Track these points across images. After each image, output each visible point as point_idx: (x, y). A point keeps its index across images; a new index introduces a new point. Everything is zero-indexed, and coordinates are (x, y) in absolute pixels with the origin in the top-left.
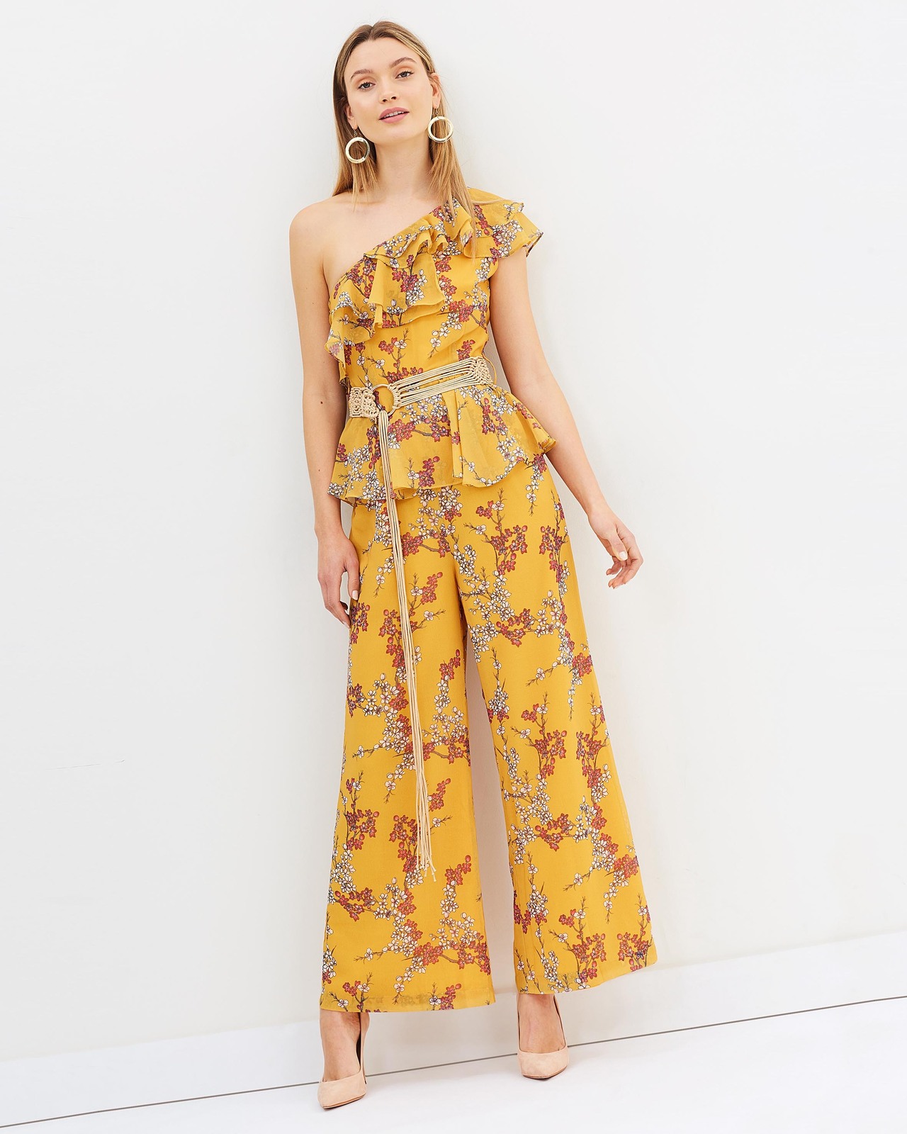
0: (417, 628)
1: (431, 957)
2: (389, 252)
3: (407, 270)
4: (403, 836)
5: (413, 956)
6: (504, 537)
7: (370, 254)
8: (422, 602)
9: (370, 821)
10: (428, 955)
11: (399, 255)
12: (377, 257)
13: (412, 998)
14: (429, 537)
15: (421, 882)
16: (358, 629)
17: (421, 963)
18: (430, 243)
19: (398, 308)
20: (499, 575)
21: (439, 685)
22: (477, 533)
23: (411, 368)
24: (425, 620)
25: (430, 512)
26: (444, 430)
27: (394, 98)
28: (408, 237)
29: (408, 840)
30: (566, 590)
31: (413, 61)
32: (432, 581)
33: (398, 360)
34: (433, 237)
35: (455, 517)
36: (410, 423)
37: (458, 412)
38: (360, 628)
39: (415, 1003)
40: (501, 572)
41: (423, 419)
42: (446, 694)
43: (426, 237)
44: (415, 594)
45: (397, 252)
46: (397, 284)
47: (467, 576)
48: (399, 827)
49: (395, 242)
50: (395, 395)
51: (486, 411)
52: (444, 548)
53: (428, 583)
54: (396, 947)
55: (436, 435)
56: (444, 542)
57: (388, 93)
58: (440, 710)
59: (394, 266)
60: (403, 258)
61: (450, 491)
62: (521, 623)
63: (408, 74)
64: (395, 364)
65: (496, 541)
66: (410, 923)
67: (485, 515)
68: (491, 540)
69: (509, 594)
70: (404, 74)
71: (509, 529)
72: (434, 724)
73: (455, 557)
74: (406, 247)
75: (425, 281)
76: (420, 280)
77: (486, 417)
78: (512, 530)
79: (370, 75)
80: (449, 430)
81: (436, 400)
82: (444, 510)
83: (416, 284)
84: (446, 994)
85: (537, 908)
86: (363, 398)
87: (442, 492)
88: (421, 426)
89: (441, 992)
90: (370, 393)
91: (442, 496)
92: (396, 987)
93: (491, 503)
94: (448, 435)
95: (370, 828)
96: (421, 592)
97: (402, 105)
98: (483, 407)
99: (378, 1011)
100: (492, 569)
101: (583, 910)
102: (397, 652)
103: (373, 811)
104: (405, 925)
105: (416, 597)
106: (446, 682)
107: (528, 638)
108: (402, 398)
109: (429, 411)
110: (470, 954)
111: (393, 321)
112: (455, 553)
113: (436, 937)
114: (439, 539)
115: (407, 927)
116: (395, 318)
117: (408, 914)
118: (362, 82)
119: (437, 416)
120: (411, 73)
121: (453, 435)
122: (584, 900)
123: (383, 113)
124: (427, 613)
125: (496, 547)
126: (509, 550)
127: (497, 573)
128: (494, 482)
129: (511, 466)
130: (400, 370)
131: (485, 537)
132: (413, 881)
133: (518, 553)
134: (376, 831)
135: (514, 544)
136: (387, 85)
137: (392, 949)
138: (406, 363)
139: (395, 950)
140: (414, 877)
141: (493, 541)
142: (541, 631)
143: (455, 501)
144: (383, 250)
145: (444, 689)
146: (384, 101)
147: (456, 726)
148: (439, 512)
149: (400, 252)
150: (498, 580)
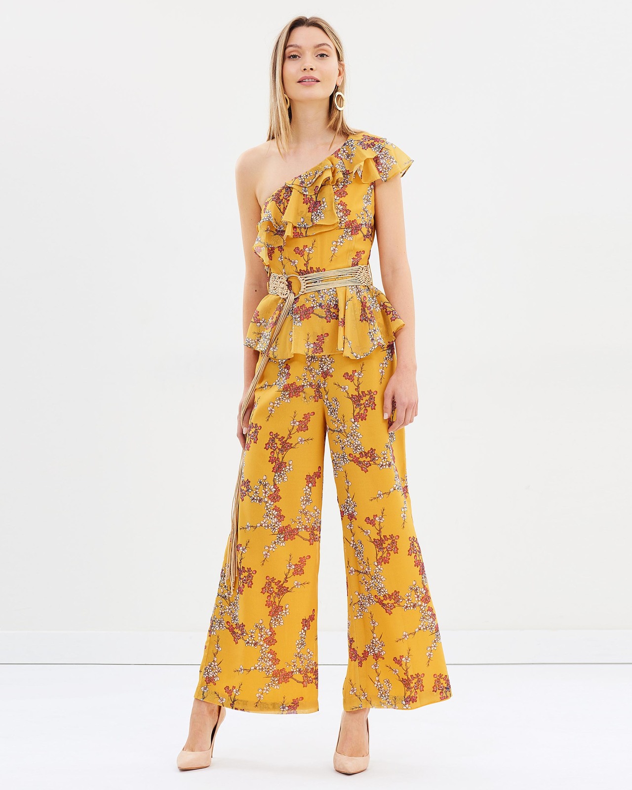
0: (292, 448)
1: (284, 678)
2: (302, 182)
3: (314, 197)
4: (271, 591)
5: (272, 676)
6: (361, 397)
7: (289, 184)
8: (298, 431)
9: (249, 576)
10: (284, 677)
11: (309, 185)
12: (293, 186)
13: (268, 705)
14: (308, 387)
15: (282, 624)
16: (251, 441)
17: (277, 682)
18: (331, 178)
19: (305, 224)
20: (355, 422)
21: (305, 489)
22: (342, 390)
23: (316, 268)
24: (298, 443)
25: (311, 370)
26: (334, 314)
27: (312, 69)
28: (317, 172)
29: (274, 594)
30: (395, 439)
31: (331, 48)
32: (307, 417)
33: (307, 262)
34: (333, 173)
35: (329, 377)
36: (310, 308)
37: (346, 303)
38: (253, 441)
39: (269, 708)
40: (356, 420)
41: (320, 305)
42: (309, 496)
43: (329, 174)
44: (293, 424)
45: (308, 183)
46: (306, 207)
47: (333, 417)
48: (269, 585)
49: (307, 176)
50: (303, 284)
51: (363, 305)
52: (318, 396)
53: (303, 418)
54: (261, 668)
55: (328, 318)
56: (319, 392)
57: (308, 65)
58: (304, 507)
59: (305, 193)
60: (311, 188)
61: (328, 359)
62: (368, 458)
63: (325, 56)
64: (305, 264)
65: (354, 398)
66: (271, 652)
67: (349, 379)
68: (351, 397)
69: (361, 436)
70: (322, 55)
71: (364, 392)
72: (299, 516)
73: (325, 403)
74: (314, 180)
75: (326, 206)
76: (322, 205)
77: (363, 310)
78: (367, 393)
79: (299, 50)
80: (338, 316)
81: (332, 293)
82: (322, 371)
83: (319, 208)
84: (292, 703)
85: (376, 649)
86: (279, 282)
87: (322, 358)
88: (318, 310)
89: (289, 701)
90: (284, 280)
91: (321, 361)
92: (257, 695)
93: (354, 371)
94: (336, 319)
95: (249, 581)
96: (298, 423)
97: (315, 75)
98: (362, 303)
99: (243, 710)
100: (349, 417)
101: (408, 657)
102: (276, 462)
103: (252, 569)
104: (268, 653)
105: (293, 426)
106: (310, 488)
107: (373, 468)
108: (307, 287)
109: (326, 300)
110: (310, 677)
111: (301, 233)
112: (325, 401)
113: (290, 665)
114: (315, 389)
115: (269, 654)
116: (303, 231)
117: (271, 645)
118: (292, 54)
119: (331, 304)
120: (327, 56)
121: (340, 320)
122: (409, 650)
123: (301, 78)
124: (300, 438)
125: (354, 402)
126: (363, 406)
127: (353, 420)
128: (362, 357)
129: (373, 347)
130: (309, 268)
131: (347, 394)
132: (277, 622)
133: (369, 409)
134: (252, 584)
135: (367, 402)
136: (309, 60)
137: (258, 668)
138: (313, 264)
139: (259, 669)
140: (278, 620)
141: (352, 398)
142: (382, 465)
143: (330, 366)
144: (298, 181)
145: (308, 492)
146: (305, 69)
147: (315, 519)
148: (318, 371)
149: (310, 183)
150: (354, 425)
